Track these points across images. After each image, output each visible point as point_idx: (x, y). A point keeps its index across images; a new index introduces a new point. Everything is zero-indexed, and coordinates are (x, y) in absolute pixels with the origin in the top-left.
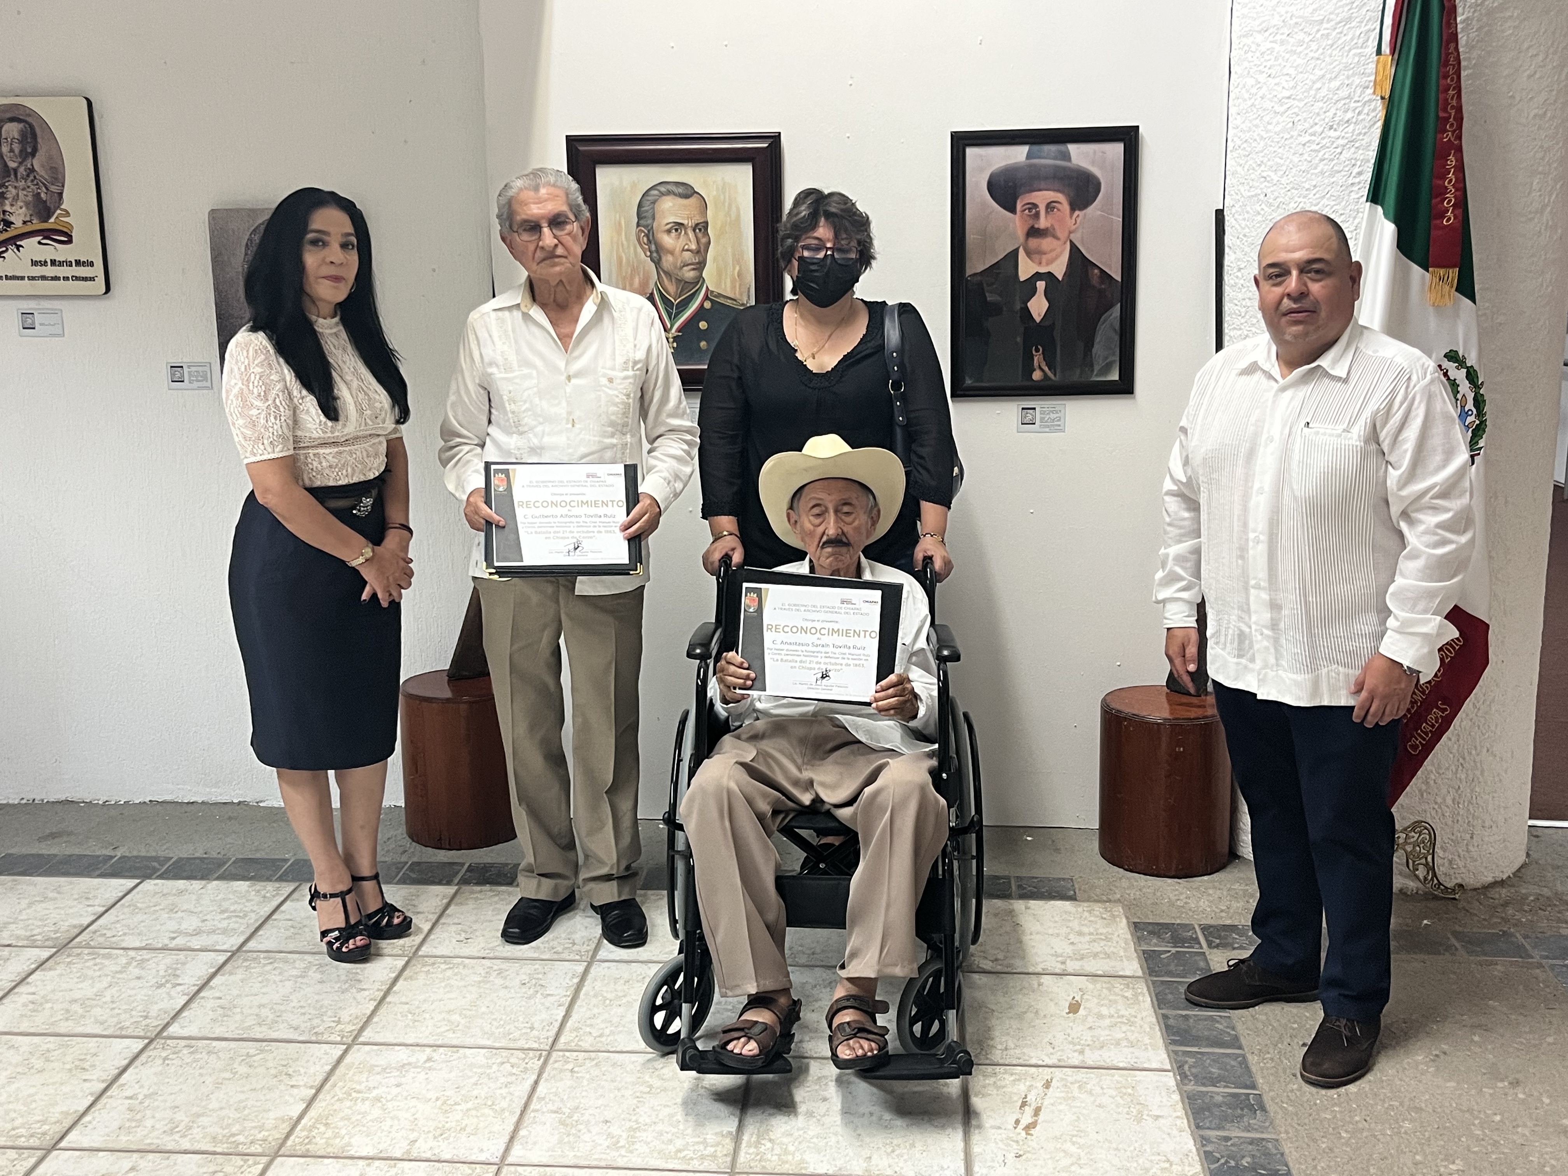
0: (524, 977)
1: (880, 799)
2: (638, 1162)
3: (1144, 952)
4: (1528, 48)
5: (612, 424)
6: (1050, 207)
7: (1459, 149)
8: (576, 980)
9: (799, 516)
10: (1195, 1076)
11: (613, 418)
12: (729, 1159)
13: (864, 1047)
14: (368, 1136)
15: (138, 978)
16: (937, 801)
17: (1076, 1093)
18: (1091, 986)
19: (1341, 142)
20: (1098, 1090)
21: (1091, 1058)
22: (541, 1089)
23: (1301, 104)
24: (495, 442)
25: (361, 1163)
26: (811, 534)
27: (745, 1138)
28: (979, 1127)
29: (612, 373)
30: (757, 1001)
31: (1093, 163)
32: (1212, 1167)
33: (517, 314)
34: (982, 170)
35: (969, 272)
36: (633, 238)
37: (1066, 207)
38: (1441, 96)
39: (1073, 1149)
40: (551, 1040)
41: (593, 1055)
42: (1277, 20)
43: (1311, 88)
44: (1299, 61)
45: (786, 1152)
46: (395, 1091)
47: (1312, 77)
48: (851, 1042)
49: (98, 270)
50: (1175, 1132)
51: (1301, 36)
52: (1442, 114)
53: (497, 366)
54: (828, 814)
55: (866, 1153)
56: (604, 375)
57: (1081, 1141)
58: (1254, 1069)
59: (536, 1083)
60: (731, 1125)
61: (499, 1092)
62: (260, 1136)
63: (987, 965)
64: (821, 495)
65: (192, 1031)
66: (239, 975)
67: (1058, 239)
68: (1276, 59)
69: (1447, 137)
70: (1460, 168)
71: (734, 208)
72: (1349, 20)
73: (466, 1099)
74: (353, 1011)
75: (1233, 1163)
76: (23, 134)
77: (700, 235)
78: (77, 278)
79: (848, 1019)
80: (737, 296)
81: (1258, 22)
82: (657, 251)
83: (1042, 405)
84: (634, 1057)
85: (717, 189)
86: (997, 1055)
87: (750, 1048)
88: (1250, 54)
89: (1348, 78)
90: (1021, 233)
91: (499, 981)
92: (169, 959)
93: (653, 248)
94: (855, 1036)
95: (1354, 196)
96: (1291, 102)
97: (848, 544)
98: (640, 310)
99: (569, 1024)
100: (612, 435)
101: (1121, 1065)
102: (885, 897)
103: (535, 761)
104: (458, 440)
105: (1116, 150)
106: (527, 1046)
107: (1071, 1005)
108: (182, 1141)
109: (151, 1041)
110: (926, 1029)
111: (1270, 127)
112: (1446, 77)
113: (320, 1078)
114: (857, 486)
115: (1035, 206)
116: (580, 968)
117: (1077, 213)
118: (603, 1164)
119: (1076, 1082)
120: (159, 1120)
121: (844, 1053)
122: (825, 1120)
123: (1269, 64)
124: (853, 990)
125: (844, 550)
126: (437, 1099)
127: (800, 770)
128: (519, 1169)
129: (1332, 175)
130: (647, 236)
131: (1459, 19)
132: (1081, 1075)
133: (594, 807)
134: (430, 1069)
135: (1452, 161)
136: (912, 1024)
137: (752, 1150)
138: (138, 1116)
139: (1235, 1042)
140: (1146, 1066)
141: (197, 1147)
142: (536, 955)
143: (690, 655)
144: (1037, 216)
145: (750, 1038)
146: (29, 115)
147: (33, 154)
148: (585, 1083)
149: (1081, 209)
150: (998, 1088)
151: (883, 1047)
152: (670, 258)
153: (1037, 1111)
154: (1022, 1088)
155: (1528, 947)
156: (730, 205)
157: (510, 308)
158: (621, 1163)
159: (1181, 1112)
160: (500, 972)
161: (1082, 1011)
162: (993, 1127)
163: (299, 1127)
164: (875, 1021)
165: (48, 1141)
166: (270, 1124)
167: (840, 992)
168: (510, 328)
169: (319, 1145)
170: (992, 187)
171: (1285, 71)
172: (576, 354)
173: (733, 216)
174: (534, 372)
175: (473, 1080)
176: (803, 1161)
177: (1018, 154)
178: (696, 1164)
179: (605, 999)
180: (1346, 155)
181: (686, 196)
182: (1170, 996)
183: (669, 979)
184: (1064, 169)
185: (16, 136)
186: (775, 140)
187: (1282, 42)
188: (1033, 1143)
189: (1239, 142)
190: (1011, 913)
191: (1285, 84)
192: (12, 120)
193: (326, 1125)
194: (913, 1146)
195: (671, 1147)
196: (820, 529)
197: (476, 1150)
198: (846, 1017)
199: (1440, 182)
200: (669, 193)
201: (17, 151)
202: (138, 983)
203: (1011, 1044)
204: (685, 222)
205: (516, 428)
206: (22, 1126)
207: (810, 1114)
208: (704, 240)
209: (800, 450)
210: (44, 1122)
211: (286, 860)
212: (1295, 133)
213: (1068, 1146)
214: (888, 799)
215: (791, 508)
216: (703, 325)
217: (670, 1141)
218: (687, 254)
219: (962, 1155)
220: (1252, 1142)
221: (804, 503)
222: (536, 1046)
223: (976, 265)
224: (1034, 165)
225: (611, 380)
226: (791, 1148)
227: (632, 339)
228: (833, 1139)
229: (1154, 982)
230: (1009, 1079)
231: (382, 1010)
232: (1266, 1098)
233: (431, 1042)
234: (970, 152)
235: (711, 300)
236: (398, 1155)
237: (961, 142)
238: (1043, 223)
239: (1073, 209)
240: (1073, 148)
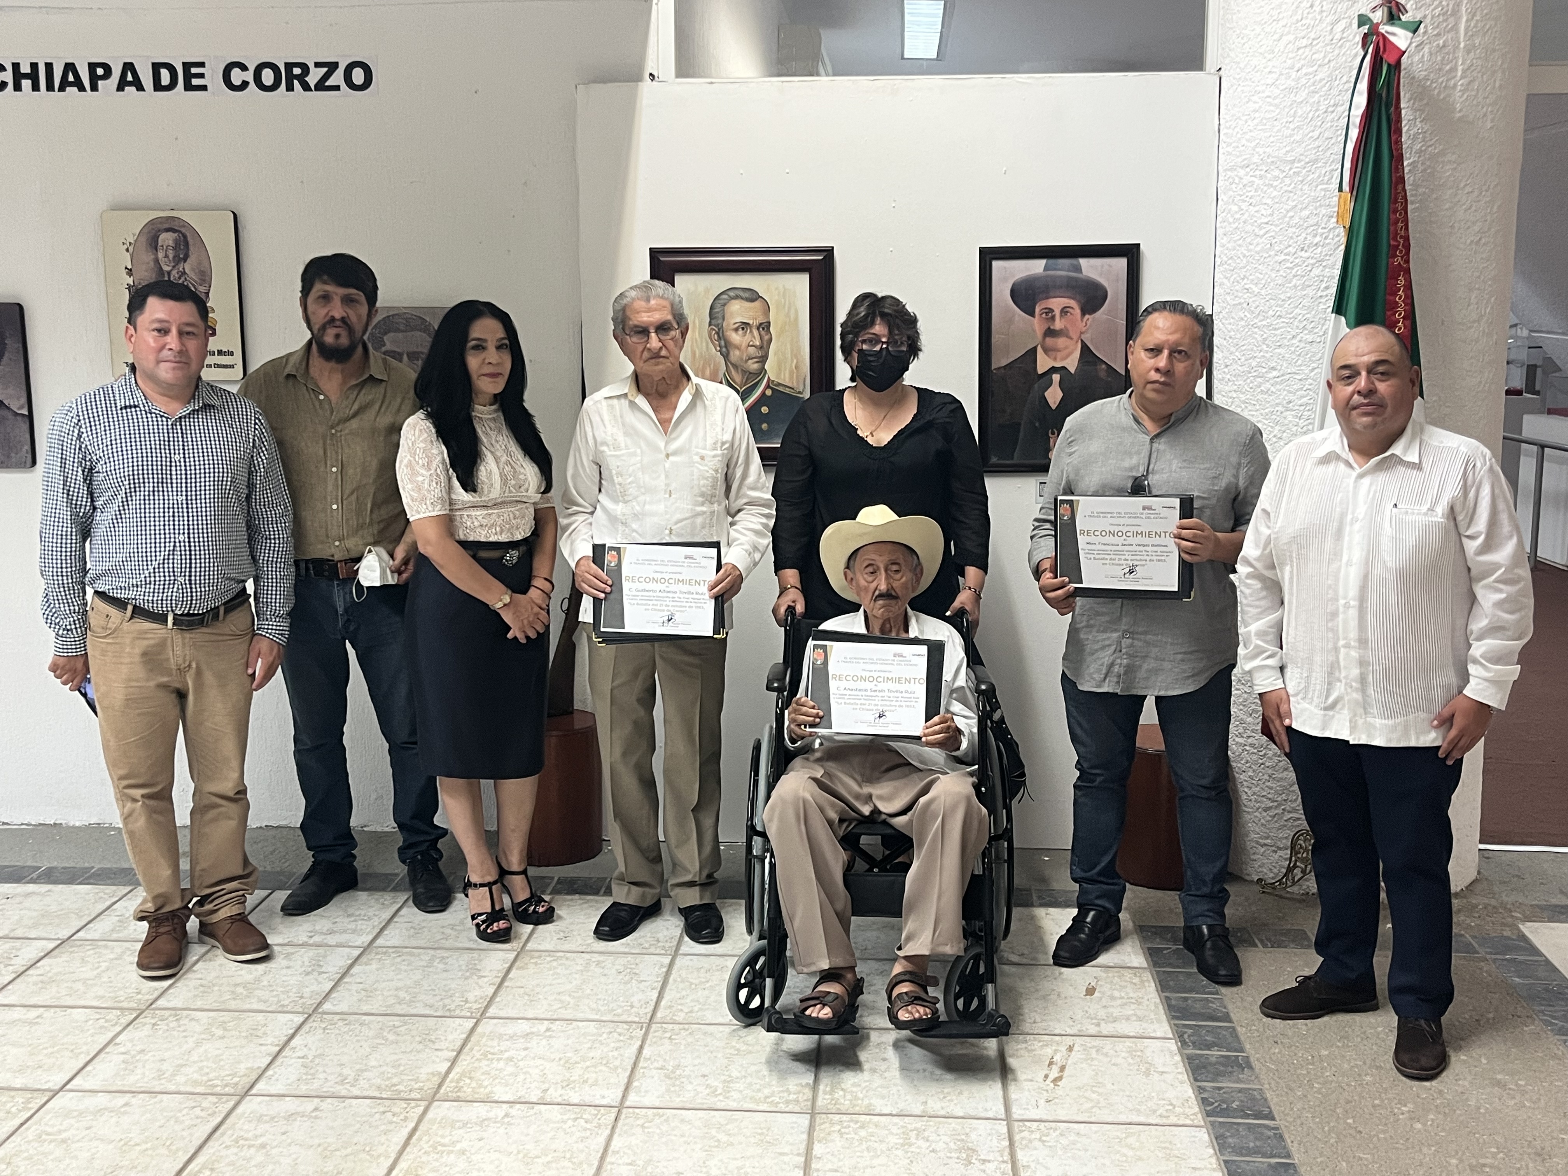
0: (618, 967)
1: (933, 807)
2: (733, 1105)
3: (1149, 949)
4: (1466, 185)
5: (702, 495)
6: (1064, 311)
7: (1407, 271)
8: (665, 970)
9: (854, 573)
10: (1194, 1043)
11: (703, 489)
12: (809, 1103)
13: (920, 1012)
14: (507, 1085)
15: (288, 968)
16: (980, 809)
17: (1094, 1055)
18: (1104, 975)
19: (1312, 261)
20: (1112, 1052)
21: (1106, 1029)
22: (646, 1052)
23: (1277, 229)
24: (604, 509)
25: (505, 1106)
26: (866, 589)
27: (821, 1087)
28: (1015, 1080)
29: (703, 452)
30: (828, 976)
31: (1101, 275)
32: (1208, 1108)
33: (624, 403)
34: (1005, 279)
35: (994, 366)
36: (706, 334)
37: (1078, 311)
38: (1392, 228)
39: (1094, 1096)
40: (649, 1016)
41: (686, 1026)
42: (1256, 159)
43: (1285, 216)
44: (1275, 193)
45: (856, 1098)
46: (524, 1053)
47: (1286, 207)
48: (909, 1008)
49: (238, 359)
50: (1177, 1084)
51: (1276, 173)
52: (1392, 243)
53: (608, 445)
54: (885, 822)
55: (922, 1098)
56: (697, 454)
57: (1100, 1090)
58: (1242, 1038)
59: (641, 1047)
60: (809, 1078)
61: (610, 1054)
62: (416, 1086)
63: (1014, 958)
64: (873, 556)
65: (343, 1007)
66: (374, 966)
67: (1071, 339)
68: (1256, 191)
69: (1398, 261)
70: (1409, 287)
71: (792, 312)
72: (1316, 161)
73: (584, 1059)
74: (478, 993)
75: (1225, 1106)
76: (176, 242)
77: (763, 333)
78: (219, 366)
79: (905, 990)
80: (795, 385)
81: (1240, 160)
82: (726, 347)
84: (721, 1028)
85: (779, 294)
86: (1027, 1027)
87: (825, 1013)
88: (1234, 186)
89: (1316, 209)
90: (1039, 333)
91: (598, 970)
92: (312, 953)
93: (723, 343)
94: (912, 1003)
95: (1322, 306)
96: (1268, 227)
97: (896, 598)
98: (727, 399)
99: (663, 1003)
100: (703, 504)
101: (1132, 1034)
102: (936, 890)
103: (630, 783)
104: (575, 508)
105: (1121, 263)
106: (629, 1019)
107: (1087, 989)
108: (352, 1089)
109: (310, 1015)
110: (967, 1004)
111: (1251, 247)
112: (1395, 211)
113: (459, 1044)
114: (903, 548)
115: (1052, 310)
116: (667, 960)
117: (1087, 316)
118: (705, 1107)
119: (1094, 1047)
120: (332, 1074)
121: (903, 1016)
122: (886, 1074)
123: (1250, 194)
124: (910, 967)
125: (893, 602)
126: (560, 1059)
127: (860, 786)
128: (637, 1111)
129: (1303, 289)
130: (718, 333)
131: (1405, 163)
132: (1098, 1042)
133: (681, 822)
134: (550, 1037)
135: (1401, 281)
136: (956, 999)
137: (827, 1097)
138: (312, 1071)
139: (1227, 1018)
140: (1153, 1035)
141: (366, 1094)
142: (627, 950)
143: (768, 688)
144: (1053, 318)
145: (824, 1005)
146: (184, 226)
147: (185, 260)
148: (682, 1047)
149: (1090, 314)
150: (1029, 1051)
151: (935, 1012)
152: (737, 353)
153: (1062, 1069)
154: (1049, 1051)
155: (1476, 945)
156: (789, 308)
157: (618, 397)
158: (720, 1105)
159: (1181, 1068)
160: (598, 963)
161: (1096, 994)
162: (1026, 1080)
163: (448, 1080)
164: (927, 993)
165: (240, 1090)
166: (423, 1077)
167: (898, 969)
168: (618, 414)
169: (467, 1092)
170: (1014, 293)
171: (1264, 201)
172: (673, 436)
173: (792, 316)
174: (639, 451)
175: (589, 1045)
176: (870, 1105)
177: (1037, 266)
178: (782, 1107)
179: (692, 984)
180: (1316, 271)
181: (752, 300)
182: (1171, 983)
183: (752, 961)
184: (1076, 280)
185: (171, 243)
186: (829, 253)
187: (1261, 177)
188: (1059, 1092)
189: (1225, 259)
190: (1033, 918)
191: (1263, 212)
192: (168, 230)
193: (470, 1078)
194: (961, 1093)
195: (760, 1094)
196: (874, 585)
197: (598, 1097)
198: (904, 988)
199: (1392, 298)
200: (737, 297)
201: (171, 256)
202: (289, 972)
203: (1038, 1020)
204: (751, 322)
205: (621, 497)
206: (217, 1078)
207: (873, 1071)
208: (766, 338)
209: (854, 519)
210: (234, 1075)
211: (397, 875)
212: (1272, 253)
213: (1088, 1094)
214: (939, 807)
215: (848, 567)
216: (765, 410)
217: (759, 1090)
218: (752, 350)
219: (1002, 1100)
220: (1240, 1091)
221: (860, 563)
222: (637, 1019)
223: (999, 361)
224: (1051, 276)
225: (702, 458)
226: (860, 1095)
227: (720, 423)
228: (894, 1090)
229: (1158, 972)
230: (1037, 1045)
231: (502, 992)
232: (1252, 1059)
233: (549, 1017)
234: (995, 264)
235: (772, 389)
236: (534, 1100)
237: (988, 256)
238: (1058, 325)
239: (1083, 313)
240: (1083, 262)
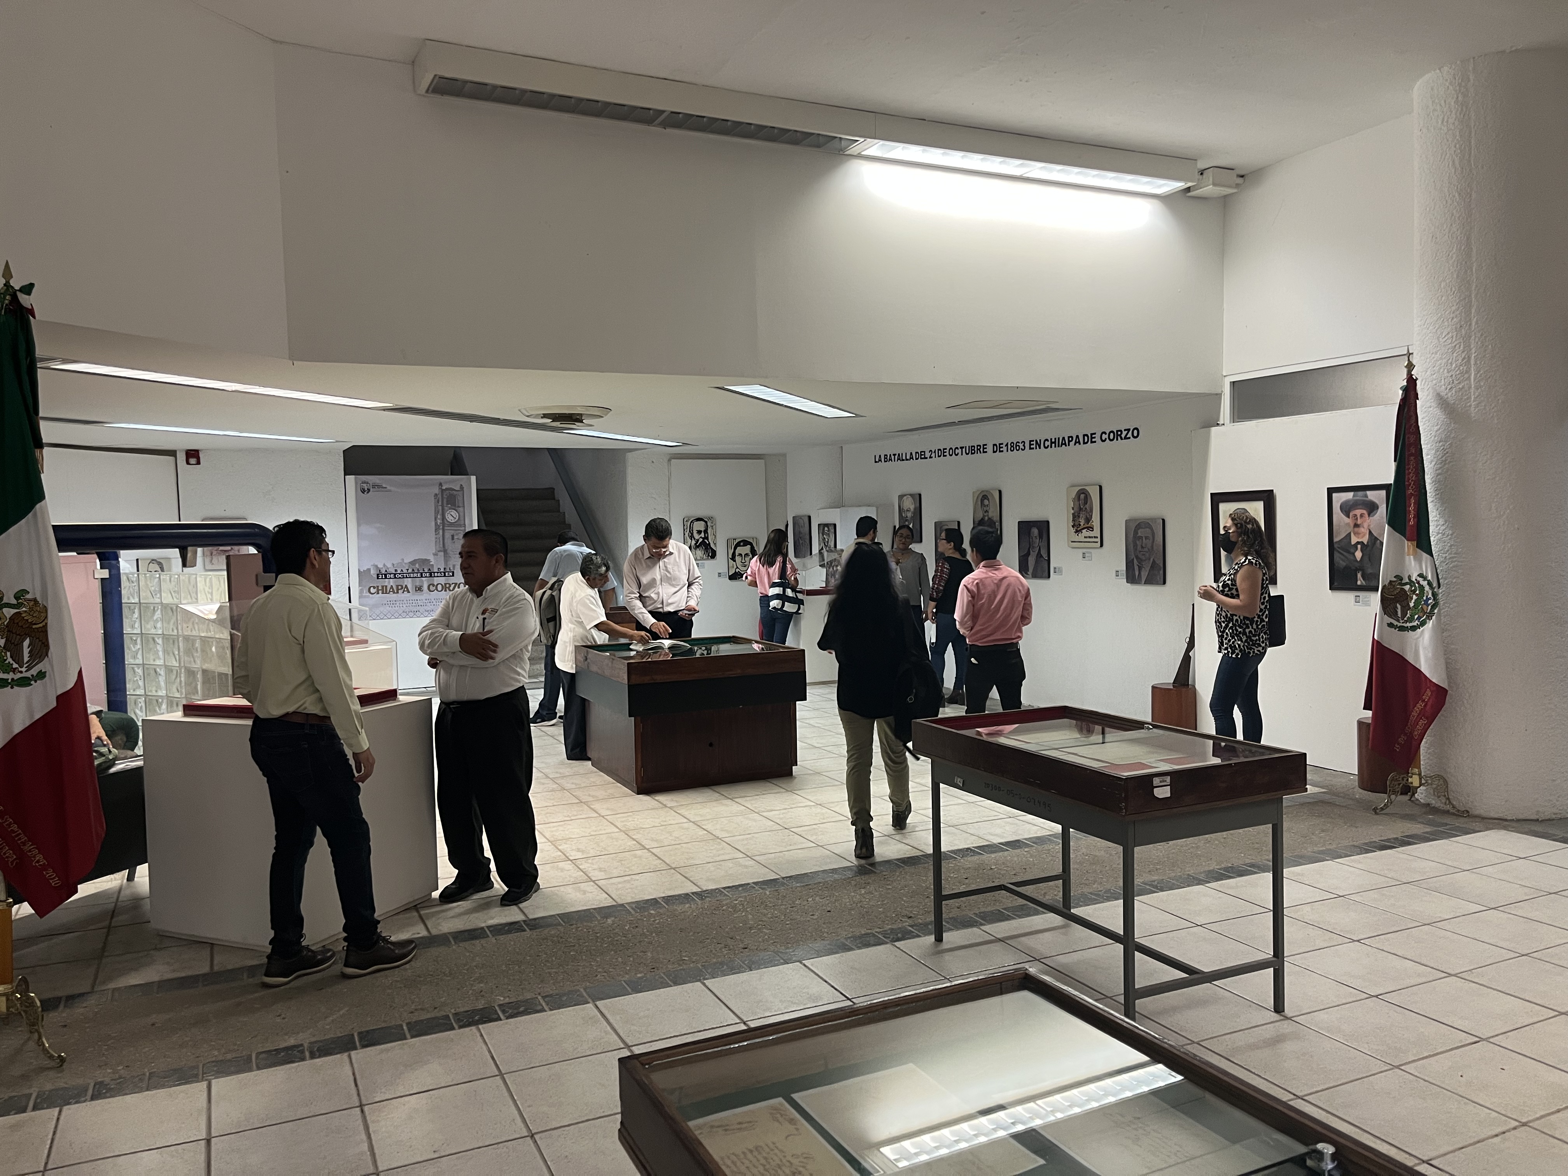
6: (1362, 516)
35: (1334, 541)
37: (1367, 515)
49: (1099, 540)
52: (1407, 483)
67: (1364, 528)
78: (1094, 542)
83: (1362, 594)
90: (1352, 525)
105: (1384, 493)
112: (1408, 469)
115: (1356, 515)
135: (1413, 501)
144: (1357, 519)
146: (1085, 490)
147: (1087, 501)
149: (1372, 517)
170: (1342, 508)
177: (1350, 495)
184: (1366, 501)
185: (1083, 498)
186: (1273, 492)
192: (1083, 493)
201: (1083, 502)
224: (1355, 500)
234: (1334, 495)
237: (1331, 491)
238: (1359, 522)
239: (1369, 515)
240: (1368, 493)
